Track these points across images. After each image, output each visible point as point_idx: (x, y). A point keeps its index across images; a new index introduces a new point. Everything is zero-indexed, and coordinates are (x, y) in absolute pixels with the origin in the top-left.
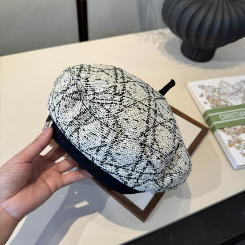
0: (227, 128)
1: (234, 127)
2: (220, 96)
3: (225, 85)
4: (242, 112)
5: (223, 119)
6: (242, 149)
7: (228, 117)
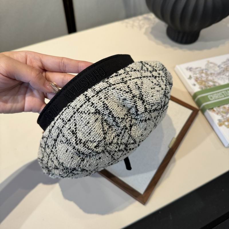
0: (217, 108)
1: (222, 107)
2: (207, 76)
3: (211, 65)
5: (212, 99)
7: (217, 97)
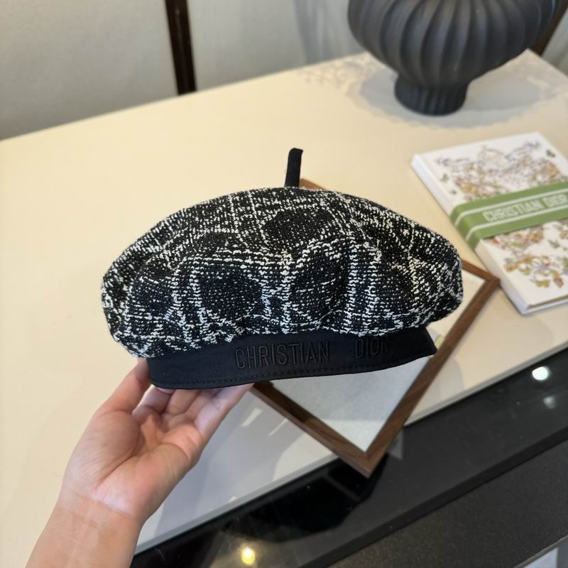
0: (502, 236)
1: (515, 233)
2: (482, 176)
3: (491, 154)
4: (530, 204)
6: (535, 272)
7: (502, 215)
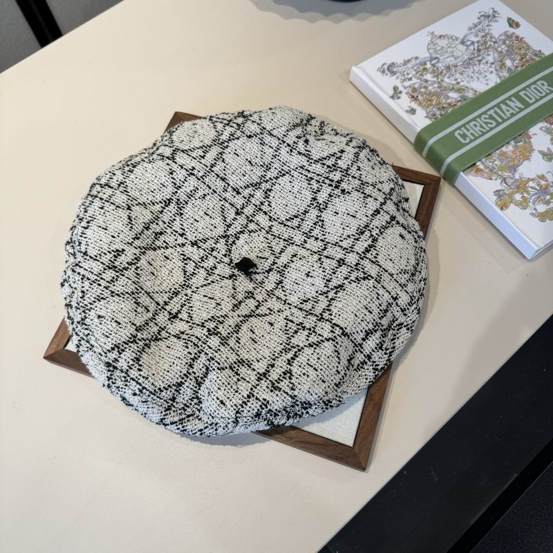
0: (483, 160)
1: (498, 153)
2: (439, 78)
3: (443, 43)
4: (507, 105)
5: (468, 140)
6: (535, 202)
7: (478, 129)
